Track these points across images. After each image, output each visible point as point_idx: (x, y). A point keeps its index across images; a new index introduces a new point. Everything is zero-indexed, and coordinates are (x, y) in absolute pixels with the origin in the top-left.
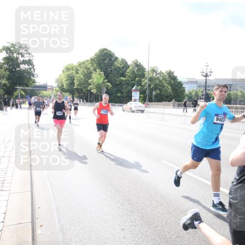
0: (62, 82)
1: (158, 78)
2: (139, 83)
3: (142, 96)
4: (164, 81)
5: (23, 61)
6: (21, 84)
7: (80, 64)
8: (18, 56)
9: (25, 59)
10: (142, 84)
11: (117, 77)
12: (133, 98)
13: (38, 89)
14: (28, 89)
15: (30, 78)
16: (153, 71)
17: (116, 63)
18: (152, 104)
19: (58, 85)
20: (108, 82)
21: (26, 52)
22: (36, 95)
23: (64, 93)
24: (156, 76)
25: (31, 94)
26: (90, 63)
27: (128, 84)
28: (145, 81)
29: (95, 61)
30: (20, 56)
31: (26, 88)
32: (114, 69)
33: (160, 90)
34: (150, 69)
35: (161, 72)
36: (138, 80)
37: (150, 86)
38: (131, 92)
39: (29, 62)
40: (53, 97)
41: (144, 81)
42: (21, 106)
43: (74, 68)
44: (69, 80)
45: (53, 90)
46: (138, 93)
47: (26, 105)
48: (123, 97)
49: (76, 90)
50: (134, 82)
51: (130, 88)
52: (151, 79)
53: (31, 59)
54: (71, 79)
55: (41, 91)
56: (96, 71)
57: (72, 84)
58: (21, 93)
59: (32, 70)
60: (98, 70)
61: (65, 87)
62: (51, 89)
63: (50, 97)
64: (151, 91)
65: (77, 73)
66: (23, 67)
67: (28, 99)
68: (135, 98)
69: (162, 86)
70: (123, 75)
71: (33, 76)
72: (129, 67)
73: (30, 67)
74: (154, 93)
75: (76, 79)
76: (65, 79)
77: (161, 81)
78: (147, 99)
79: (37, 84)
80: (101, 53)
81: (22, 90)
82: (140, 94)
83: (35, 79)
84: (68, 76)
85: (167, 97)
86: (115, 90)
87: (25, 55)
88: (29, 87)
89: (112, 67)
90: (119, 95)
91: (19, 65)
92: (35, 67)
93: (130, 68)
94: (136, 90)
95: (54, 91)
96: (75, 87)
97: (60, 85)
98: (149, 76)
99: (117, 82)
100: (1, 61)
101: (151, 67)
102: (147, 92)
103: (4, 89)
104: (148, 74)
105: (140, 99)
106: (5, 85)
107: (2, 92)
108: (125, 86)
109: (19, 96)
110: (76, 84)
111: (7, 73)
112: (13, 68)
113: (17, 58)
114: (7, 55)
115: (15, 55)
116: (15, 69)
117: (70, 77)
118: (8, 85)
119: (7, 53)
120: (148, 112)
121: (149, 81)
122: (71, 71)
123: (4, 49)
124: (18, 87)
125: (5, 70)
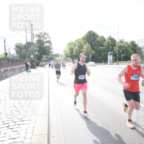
0: (66, 52)
1: (124, 46)
2: (112, 50)
3: (114, 57)
4: (129, 48)
5: (46, 41)
6: (45, 54)
8: (43, 39)
9: (47, 40)
10: (114, 50)
11: (98, 47)
12: (108, 59)
13: (54, 56)
14: (49, 57)
15: (50, 50)
16: (122, 42)
17: (97, 39)
18: (120, 63)
19: (65, 53)
20: (93, 50)
22: (53, 60)
23: (68, 58)
24: (123, 44)
25: (50, 59)
26: (82, 40)
27: (104, 51)
28: (116, 49)
29: (85, 39)
30: (44, 39)
33: (126, 53)
34: (119, 41)
35: (126, 42)
37: (119, 51)
38: (107, 56)
40: (62, 61)
42: (45, 66)
43: (73, 44)
44: (70, 50)
45: (62, 57)
46: (112, 56)
47: (48, 66)
48: (102, 59)
49: (74, 56)
50: (109, 49)
51: (106, 53)
52: (120, 47)
53: (50, 40)
54: (72, 50)
55: (55, 58)
56: (86, 44)
57: (72, 52)
58: (45, 59)
59: (51, 46)
60: (87, 43)
61: (68, 54)
62: (61, 56)
63: (60, 61)
64: (120, 54)
65: (75, 46)
66: (46, 44)
67: (49, 62)
68: (110, 59)
69: (127, 51)
70: (102, 46)
71: (51, 49)
72: (106, 40)
73: (50, 44)
74: (122, 56)
75: (74, 49)
76: (68, 50)
77: (126, 48)
78: (118, 60)
79: (53, 54)
80: (89, 33)
81: (46, 57)
82: (113, 57)
83: (52, 51)
86: (97, 55)
87: (47, 38)
88: (49, 55)
89: (95, 41)
90: (100, 57)
91: (44, 44)
92: (52, 45)
93: (107, 41)
94: (110, 54)
96: (73, 54)
97: (66, 53)
98: (119, 45)
99: (99, 50)
100: (35, 42)
101: (120, 40)
102: (118, 55)
103: (36, 57)
104: (118, 44)
105: (113, 60)
106: (37, 55)
107: (36, 59)
108: (103, 52)
109: (44, 61)
110: (74, 53)
111: (38, 48)
112: (41, 45)
113: (43, 40)
114: (38, 39)
115: (42, 38)
116: (42, 46)
117: (71, 49)
118: (39, 55)
119: (38, 38)
120: (118, 68)
121: (119, 48)
122: (71, 45)
123: (36, 36)
124: (44, 56)
125: (37, 47)
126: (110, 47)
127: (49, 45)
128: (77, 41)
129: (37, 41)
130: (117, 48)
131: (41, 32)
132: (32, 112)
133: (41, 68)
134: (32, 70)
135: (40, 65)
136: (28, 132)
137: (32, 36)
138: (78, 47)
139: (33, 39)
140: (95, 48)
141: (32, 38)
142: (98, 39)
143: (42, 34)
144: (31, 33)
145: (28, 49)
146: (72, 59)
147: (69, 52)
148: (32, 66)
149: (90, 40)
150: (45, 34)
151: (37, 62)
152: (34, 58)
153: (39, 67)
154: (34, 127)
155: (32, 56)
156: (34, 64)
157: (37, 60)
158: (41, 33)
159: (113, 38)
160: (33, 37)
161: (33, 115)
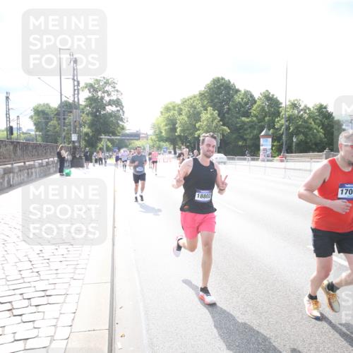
0: (159, 128)
1: (301, 117)
2: (271, 125)
3: (275, 144)
5: (110, 101)
6: (107, 132)
7: (184, 102)
8: (103, 95)
9: (111, 98)
10: (276, 127)
11: (237, 118)
12: (261, 148)
13: (128, 138)
14: (116, 139)
15: (118, 124)
16: (294, 106)
17: (236, 97)
18: (291, 157)
19: (155, 132)
20: (224, 125)
21: (113, 89)
22: (126, 146)
23: (162, 143)
24: (299, 112)
25: (120, 145)
26: (198, 100)
27: (252, 127)
28: (281, 122)
29: (205, 96)
30: (106, 94)
31: (113, 137)
32: (233, 105)
33: (305, 135)
34: (288, 103)
35: (306, 106)
36: (269, 121)
37: (288, 128)
38: (259, 139)
39: (117, 103)
40: (147, 149)
41: (278, 122)
42: (106, 162)
43: (176, 108)
44: (169, 124)
45: (147, 139)
46: (270, 140)
47: (112, 161)
48: (246, 146)
49: (178, 139)
50: (263, 124)
51: (255, 132)
52: (290, 119)
53: (120, 98)
54: (172, 124)
55: (132, 141)
56: (206, 110)
57: (174, 129)
58: (107, 145)
59: (121, 111)
60: (209, 108)
61: (163, 134)
62: (145, 137)
63: (144, 149)
64: (290, 136)
66: (109, 109)
68: (264, 147)
69: (307, 128)
70: (247, 114)
71: (122, 120)
72: (255, 102)
73: (119, 108)
74: (295, 140)
75: (178, 122)
76: (164, 123)
77: (306, 122)
78: (284, 149)
79: (127, 132)
80: (214, 84)
81: (108, 140)
82: (273, 142)
83: (125, 125)
84: (168, 119)
85: (316, 144)
86: (234, 136)
87: (113, 93)
88: (116, 136)
89: (231, 103)
90: (240, 143)
91: (104, 108)
92: (124, 109)
93: (258, 103)
94: (266, 136)
95: (150, 141)
96: (176, 134)
97: (157, 132)
98: (287, 113)
99: (238, 125)
100: (82, 102)
101: (290, 101)
102: (284, 137)
103: (85, 140)
104: (286, 111)
105: (272, 149)
106: (87, 134)
107: (83, 143)
108: (249, 130)
109: (105, 149)
110: (178, 130)
111: (90, 118)
112: (97, 111)
113: (102, 98)
114: (90, 95)
115: (100, 94)
116: (100, 113)
117: (170, 120)
118: (91, 134)
119: (90, 92)
120: (285, 168)
121: (287, 121)
122: (172, 112)
123: (86, 87)
124: (103, 137)
125: (87, 114)
126: (267, 119)
127: (118, 111)
128: (186, 101)
129: (87, 99)
130: (283, 121)
131: (98, 78)
132: (72, 275)
133: (97, 165)
134: (73, 170)
135: (93, 158)
136: (59, 324)
137: (76, 88)
138: (188, 117)
139: (78, 94)
140: (230, 121)
141: (76, 92)
142: (238, 98)
143: (101, 84)
144: (74, 79)
145: (64, 119)
146: (172, 147)
147: (167, 128)
148: (75, 160)
149: (216, 101)
150: (107, 83)
151: (87, 152)
152: (79, 141)
153: (91, 165)
154: (75, 313)
155: (74, 137)
156: (78, 156)
157: (86, 147)
158: (97, 80)
159: (273, 95)
160: (78, 90)
161: (73, 282)
